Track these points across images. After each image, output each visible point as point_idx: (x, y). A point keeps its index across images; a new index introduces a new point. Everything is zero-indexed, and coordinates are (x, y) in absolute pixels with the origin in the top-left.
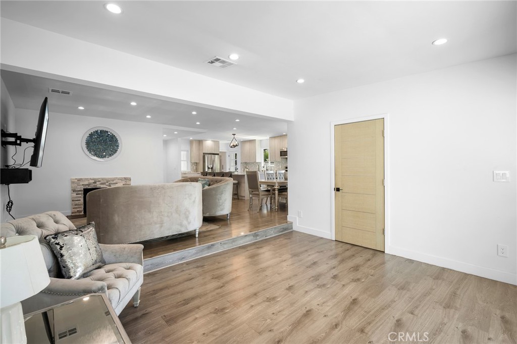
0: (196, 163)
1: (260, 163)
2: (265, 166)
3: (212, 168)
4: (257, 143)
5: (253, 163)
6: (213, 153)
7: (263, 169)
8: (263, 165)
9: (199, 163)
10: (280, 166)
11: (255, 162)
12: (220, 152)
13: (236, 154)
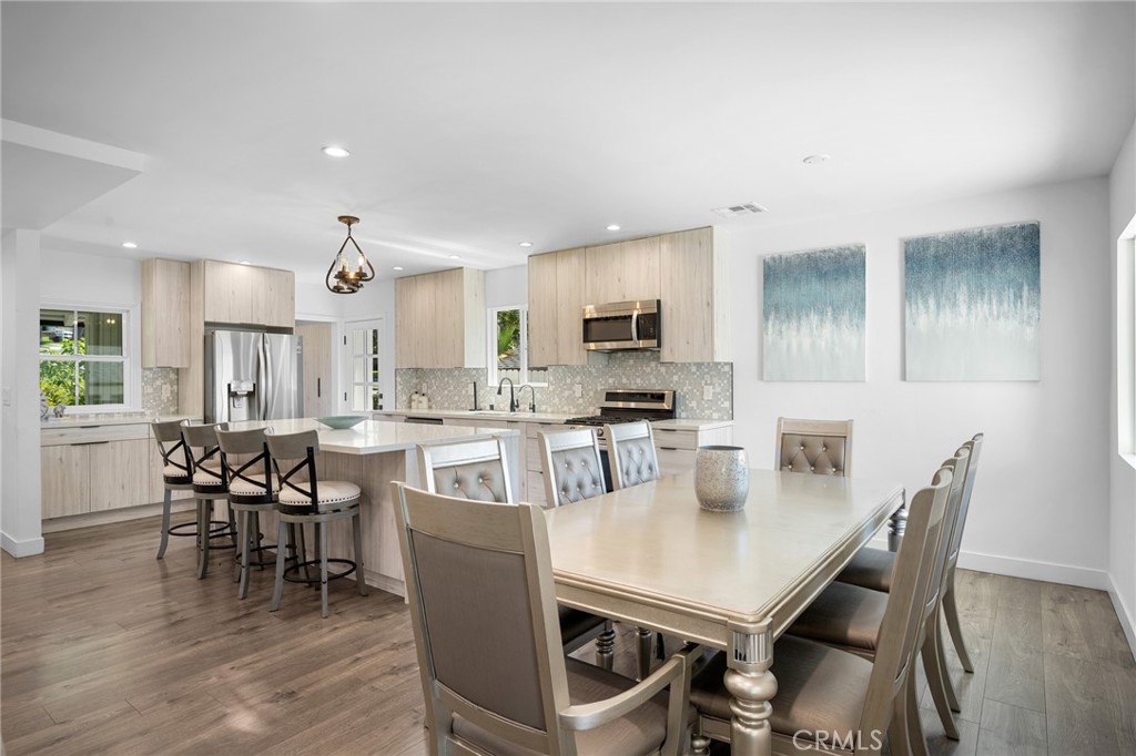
0: (177, 371)
1: (484, 372)
2: (506, 387)
3: (250, 395)
4: (469, 282)
5: (449, 372)
6: (264, 322)
7: (493, 399)
8: (494, 382)
9: (187, 370)
10: (578, 390)
11: (459, 368)
12: (297, 321)
13: (375, 332)
